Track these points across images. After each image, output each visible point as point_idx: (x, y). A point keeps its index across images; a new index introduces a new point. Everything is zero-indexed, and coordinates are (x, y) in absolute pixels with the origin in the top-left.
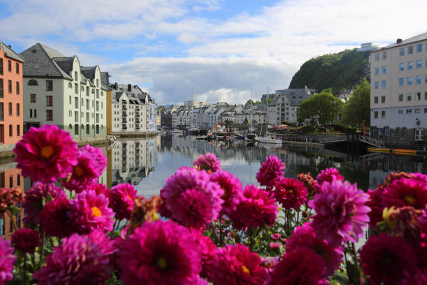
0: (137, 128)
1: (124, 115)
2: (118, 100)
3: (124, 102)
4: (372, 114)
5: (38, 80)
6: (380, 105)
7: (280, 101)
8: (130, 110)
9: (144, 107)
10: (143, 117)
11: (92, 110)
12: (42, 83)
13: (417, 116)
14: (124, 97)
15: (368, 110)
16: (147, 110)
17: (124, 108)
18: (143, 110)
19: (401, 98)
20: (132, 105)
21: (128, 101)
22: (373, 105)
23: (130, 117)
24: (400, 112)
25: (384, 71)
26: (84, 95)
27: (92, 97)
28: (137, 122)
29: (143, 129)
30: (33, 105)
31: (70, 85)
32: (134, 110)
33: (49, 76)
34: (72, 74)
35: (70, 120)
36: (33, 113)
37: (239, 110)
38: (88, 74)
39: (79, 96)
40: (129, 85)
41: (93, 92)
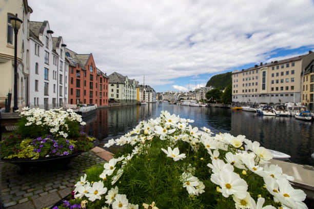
0: (149, 101)
1: (144, 96)
2: (142, 91)
3: (144, 91)
4: (233, 97)
5: (114, 85)
6: (236, 94)
7: (201, 91)
8: (146, 94)
10: (151, 97)
11: (132, 94)
12: (115, 85)
13: (249, 98)
14: (145, 90)
15: (231, 95)
17: (144, 93)
18: (151, 94)
19: (243, 91)
22: (233, 94)
23: (147, 96)
24: (243, 96)
25: (237, 81)
26: (129, 89)
27: (132, 90)
28: (149, 98)
29: (151, 101)
30: (112, 93)
31: (124, 86)
32: (148, 94)
33: (118, 83)
34: (125, 82)
35: (124, 98)
36: (112, 95)
37: (186, 94)
38: (131, 82)
39: (127, 90)
40: (147, 86)
41: (132, 88)
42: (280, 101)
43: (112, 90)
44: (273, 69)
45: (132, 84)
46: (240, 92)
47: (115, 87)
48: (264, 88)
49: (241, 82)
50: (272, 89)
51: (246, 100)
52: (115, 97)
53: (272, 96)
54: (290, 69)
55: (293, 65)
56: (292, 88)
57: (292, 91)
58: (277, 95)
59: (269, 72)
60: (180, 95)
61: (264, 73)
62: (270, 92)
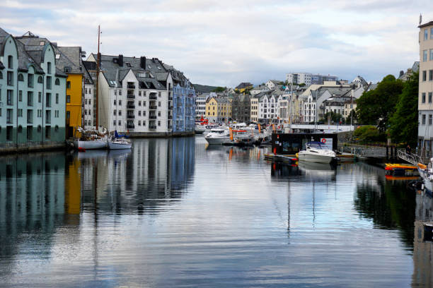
0: (152, 127)
2: (121, 83)
3: (131, 85)
4: (421, 118)
8: (141, 98)
9: (165, 94)
10: (163, 109)
11: (37, 106)
14: (131, 77)
16: (170, 98)
20: (143, 91)
21: (137, 85)
26: (23, 86)
28: (152, 117)
29: (162, 128)
32: (147, 99)
39: (14, 88)
40: (143, 59)
41: (40, 81)
45: (36, 66)
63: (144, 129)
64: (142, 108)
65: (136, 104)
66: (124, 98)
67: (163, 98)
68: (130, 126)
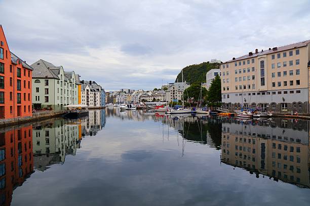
0: (95, 105)
2: (84, 90)
3: (88, 90)
4: (223, 96)
5: (41, 80)
6: (226, 91)
7: (172, 89)
8: (91, 95)
9: (99, 93)
10: (98, 99)
11: (70, 96)
12: (43, 81)
13: (245, 97)
14: (87, 88)
16: (100, 95)
17: (88, 94)
19: (237, 88)
20: (92, 92)
21: (90, 90)
22: (222, 92)
24: (237, 95)
25: (228, 74)
26: (66, 87)
27: (70, 88)
28: (95, 101)
29: (98, 106)
30: (37, 94)
31: (58, 82)
32: (93, 95)
33: (46, 78)
34: (59, 76)
35: (58, 102)
36: (38, 98)
37: (150, 94)
38: (68, 76)
39: (63, 88)
40: (90, 81)
41: (71, 86)
42: (284, 100)
43: (38, 90)
44: (273, 57)
45: (70, 80)
46: (232, 89)
47: (42, 85)
48: (263, 84)
49: (232, 76)
50: (274, 85)
51: (239, 100)
52: (42, 101)
53: (274, 93)
54: (294, 57)
55: (298, 53)
56: (298, 82)
57: (298, 86)
58: (280, 93)
59: (268, 61)
60: (141, 94)
61: (262, 62)
62: (271, 88)
63: (92, 106)
64: (91, 99)
65: (89, 97)
66: (85, 95)
67: (98, 94)
68: (88, 104)
